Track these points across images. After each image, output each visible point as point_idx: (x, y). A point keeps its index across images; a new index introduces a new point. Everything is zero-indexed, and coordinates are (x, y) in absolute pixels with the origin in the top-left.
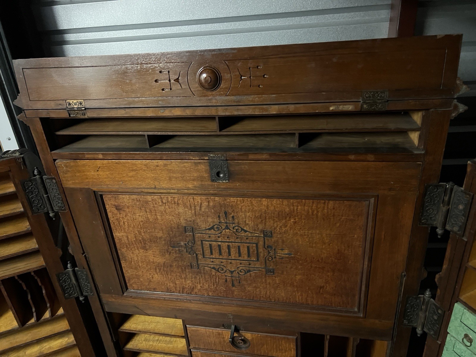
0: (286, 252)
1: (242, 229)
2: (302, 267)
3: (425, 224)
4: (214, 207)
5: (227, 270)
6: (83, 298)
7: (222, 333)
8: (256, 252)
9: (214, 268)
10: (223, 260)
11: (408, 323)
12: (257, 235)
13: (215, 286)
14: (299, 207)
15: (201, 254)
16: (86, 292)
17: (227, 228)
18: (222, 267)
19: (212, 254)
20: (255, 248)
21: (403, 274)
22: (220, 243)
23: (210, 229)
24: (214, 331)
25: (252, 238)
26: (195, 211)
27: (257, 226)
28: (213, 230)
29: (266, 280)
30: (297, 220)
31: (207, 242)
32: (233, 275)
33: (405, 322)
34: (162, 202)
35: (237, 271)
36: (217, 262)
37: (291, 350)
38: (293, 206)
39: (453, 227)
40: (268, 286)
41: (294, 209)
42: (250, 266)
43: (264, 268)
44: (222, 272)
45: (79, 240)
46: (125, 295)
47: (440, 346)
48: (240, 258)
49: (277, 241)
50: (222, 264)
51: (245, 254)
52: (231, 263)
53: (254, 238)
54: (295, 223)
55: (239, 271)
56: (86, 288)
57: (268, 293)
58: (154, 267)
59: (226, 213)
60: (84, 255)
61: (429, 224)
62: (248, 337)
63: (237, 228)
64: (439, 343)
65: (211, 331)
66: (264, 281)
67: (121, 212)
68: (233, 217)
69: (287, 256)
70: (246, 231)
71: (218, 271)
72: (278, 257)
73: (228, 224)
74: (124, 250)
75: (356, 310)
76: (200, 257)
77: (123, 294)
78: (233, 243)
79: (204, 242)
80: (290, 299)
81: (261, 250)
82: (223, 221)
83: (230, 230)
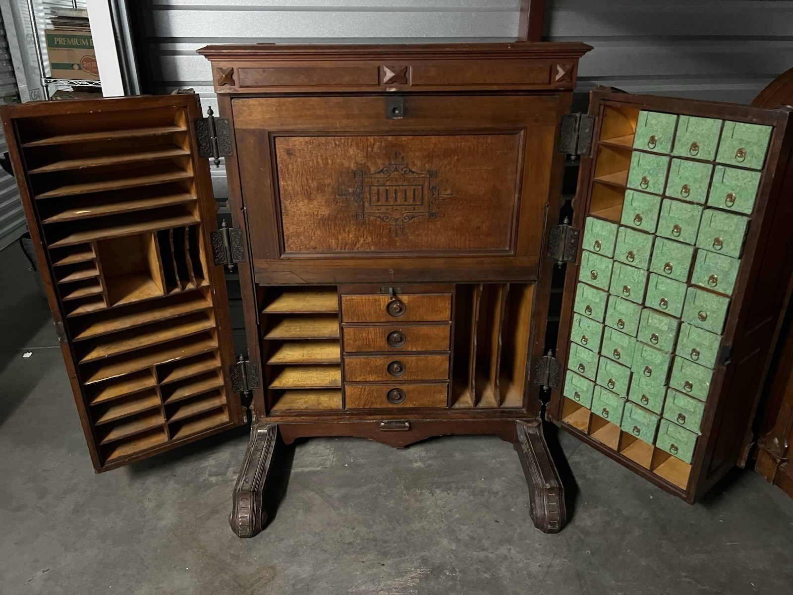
0: (449, 192)
1: (410, 171)
2: (462, 207)
3: (563, 152)
4: (386, 147)
5: (393, 219)
6: (232, 266)
7: (379, 299)
8: (421, 195)
9: (379, 217)
10: (389, 207)
11: (551, 256)
12: (423, 175)
13: (379, 238)
14: (463, 143)
15: (368, 202)
16: (236, 259)
17: (396, 170)
18: (387, 215)
19: (378, 200)
20: (420, 191)
21: (547, 205)
22: (388, 188)
23: (379, 172)
24: (370, 298)
25: (419, 180)
26: (367, 153)
27: (425, 165)
28: (382, 174)
29: (428, 226)
30: (460, 157)
31: (375, 187)
32: (397, 223)
33: (549, 255)
34: (335, 144)
35: (401, 218)
36: (383, 209)
37: (446, 310)
38: (458, 142)
39: (583, 151)
40: (430, 232)
41: (458, 146)
42: (415, 211)
43: (427, 212)
44: (387, 221)
45: (240, 191)
46: (282, 257)
47: (577, 267)
48: (406, 203)
49: (442, 181)
50: (388, 212)
51: (411, 198)
52: (396, 209)
53: (421, 179)
54: (458, 160)
55: (403, 219)
56: (237, 254)
57: (429, 240)
58: (318, 221)
59: (396, 154)
60: (243, 210)
61: (565, 152)
62: (405, 300)
63: (405, 169)
64: (577, 264)
65: (367, 298)
66: (426, 227)
67: (292, 157)
68: (403, 157)
69: (449, 196)
70: (413, 172)
71: (383, 219)
72: (441, 198)
73: (397, 166)
74: (287, 203)
75: (508, 249)
76: (367, 204)
77: (280, 256)
78: (401, 187)
79: (372, 187)
80: (449, 244)
81: (426, 192)
82: (393, 163)
83: (399, 172)
